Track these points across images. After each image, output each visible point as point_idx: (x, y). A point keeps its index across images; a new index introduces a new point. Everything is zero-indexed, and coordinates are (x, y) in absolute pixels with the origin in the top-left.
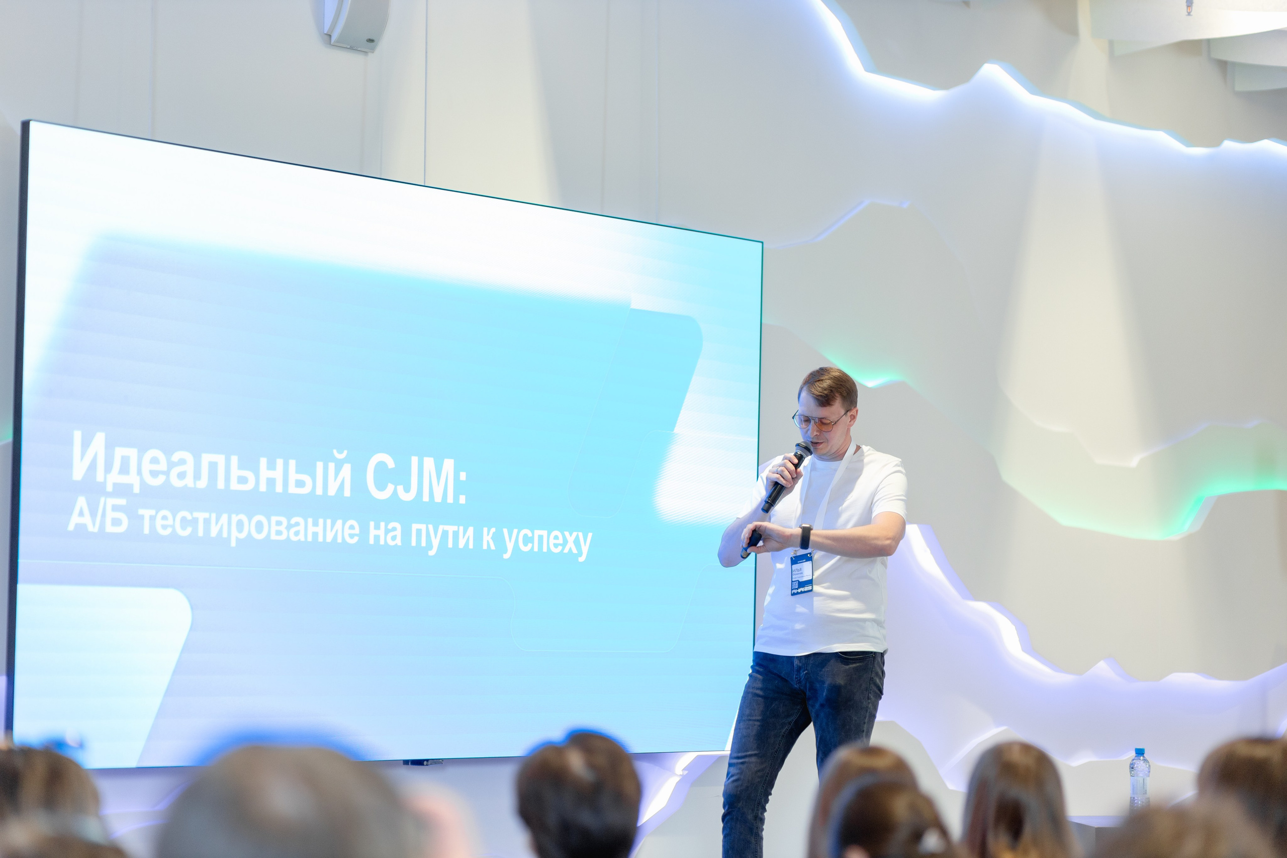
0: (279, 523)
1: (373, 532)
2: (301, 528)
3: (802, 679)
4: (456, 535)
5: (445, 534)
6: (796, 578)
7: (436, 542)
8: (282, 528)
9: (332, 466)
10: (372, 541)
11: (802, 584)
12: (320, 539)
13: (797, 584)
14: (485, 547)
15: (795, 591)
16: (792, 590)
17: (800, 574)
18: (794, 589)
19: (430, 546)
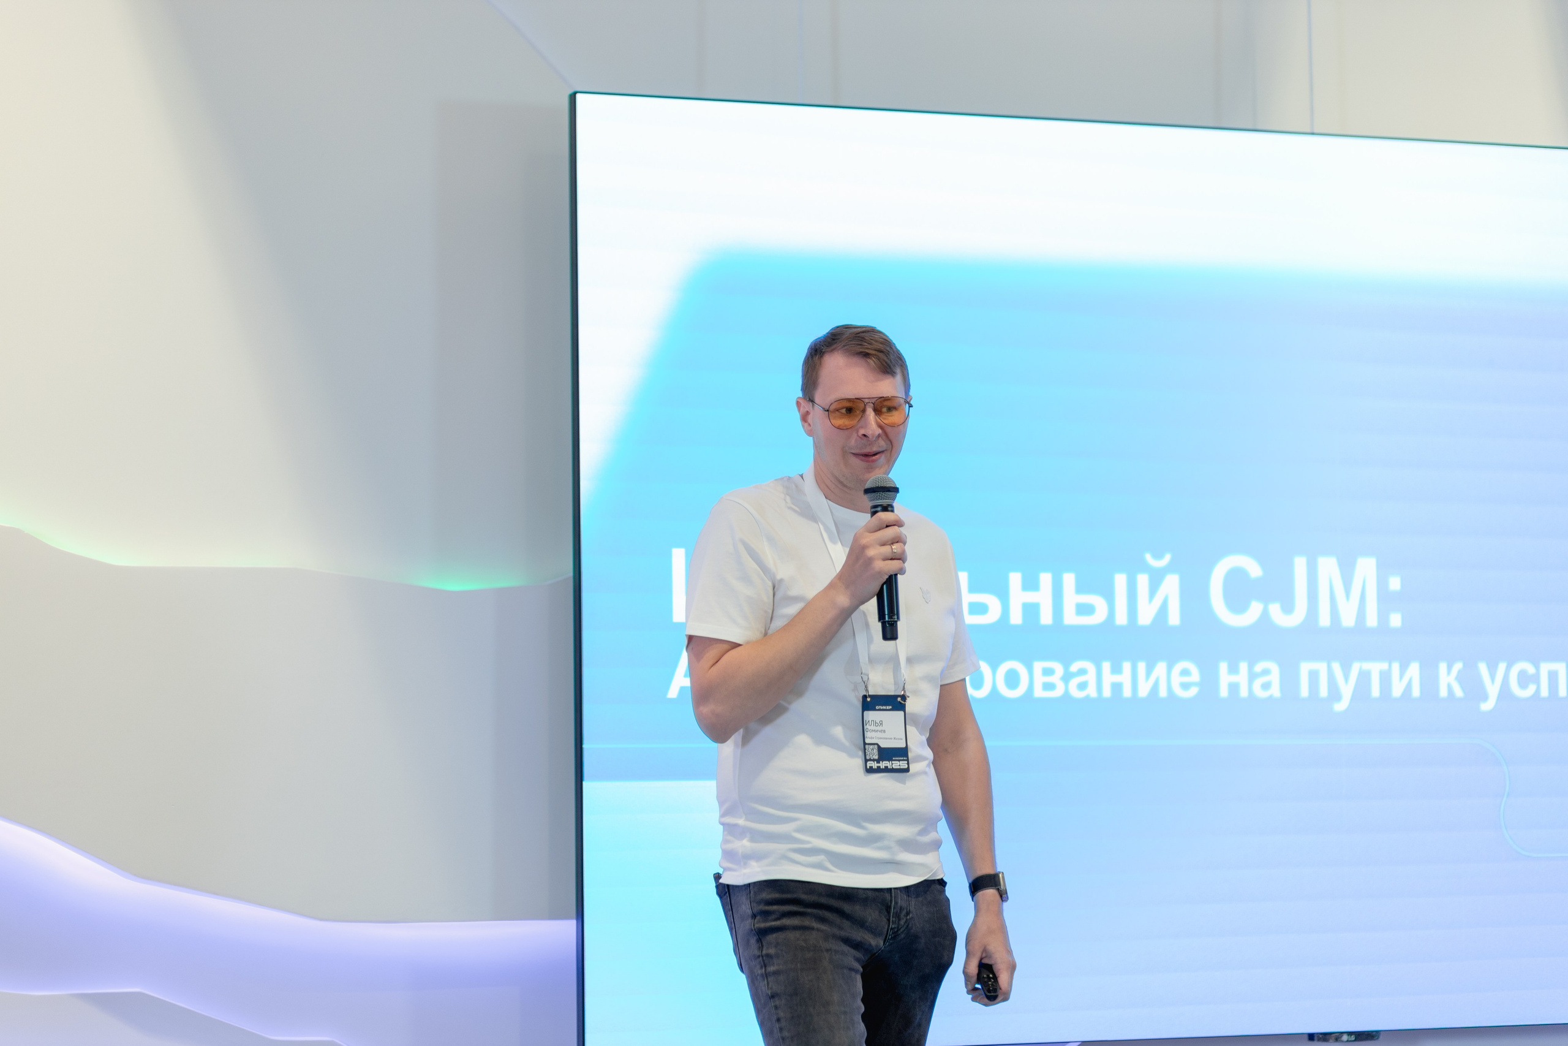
0: (1048, 672)
1: (1225, 678)
2: (1091, 677)
3: (901, 930)
4: (1385, 677)
5: (1365, 677)
6: (872, 738)
7: (1347, 691)
8: (1056, 679)
9: (1143, 580)
10: (1224, 692)
11: (886, 754)
12: (1127, 692)
13: (876, 751)
14: (1443, 693)
15: (875, 765)
16: (866, 761)
17: (881, 731)
18: (870, 760)
19: (1335, 694)
